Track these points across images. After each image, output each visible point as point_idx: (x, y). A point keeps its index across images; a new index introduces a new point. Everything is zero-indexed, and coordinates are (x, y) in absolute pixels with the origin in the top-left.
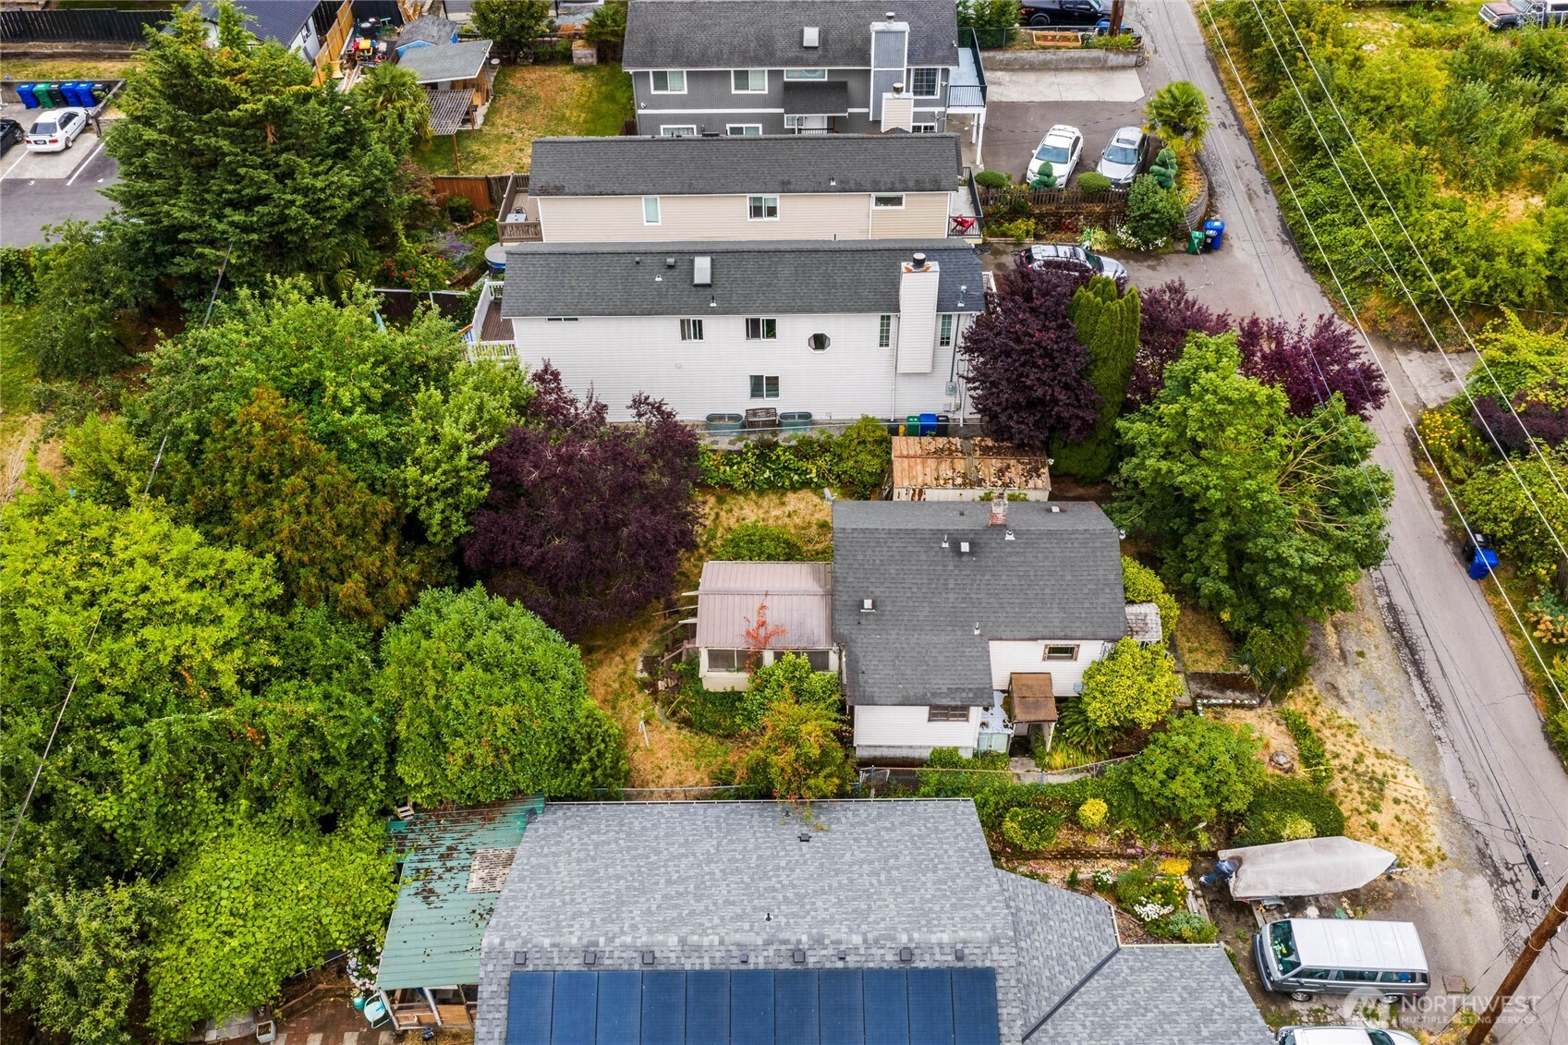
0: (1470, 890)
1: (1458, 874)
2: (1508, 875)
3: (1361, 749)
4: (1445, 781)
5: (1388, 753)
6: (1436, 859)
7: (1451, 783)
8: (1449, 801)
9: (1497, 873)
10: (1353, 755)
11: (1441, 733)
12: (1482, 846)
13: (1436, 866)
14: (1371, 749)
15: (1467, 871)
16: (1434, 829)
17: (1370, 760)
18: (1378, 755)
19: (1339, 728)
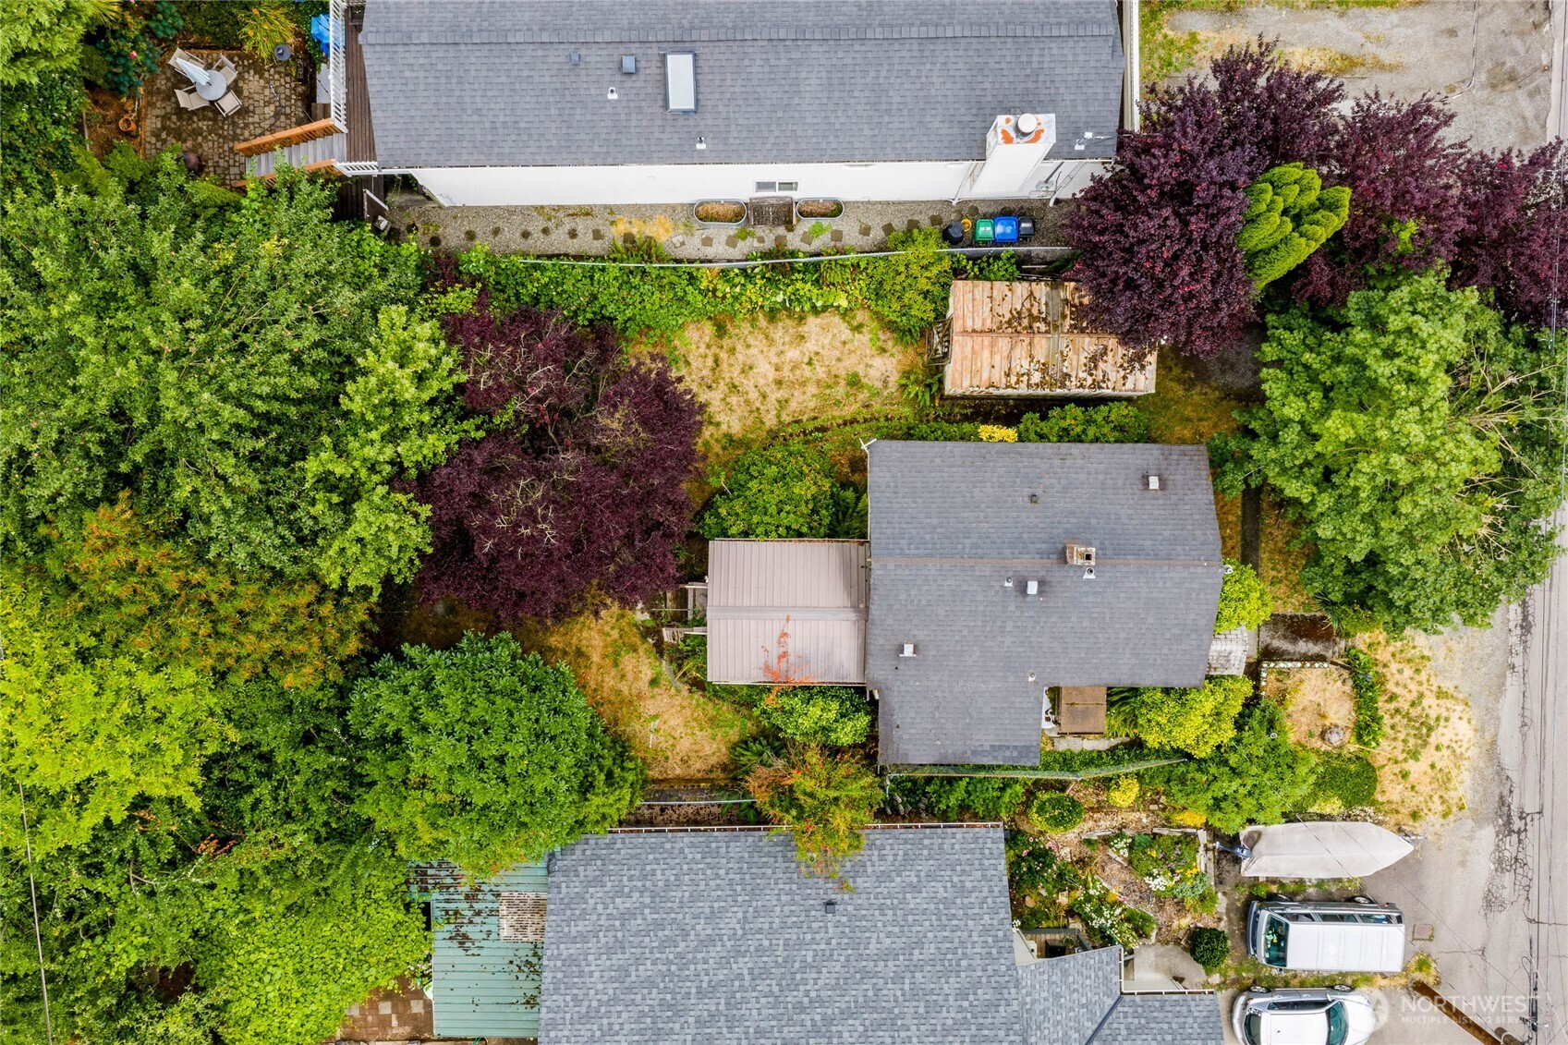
0: (1475, 841)
1: (1470, 824)
2: (1517, 824)
3: (1423, 689)
4: (1498, 718)
5: (1451, 691)
6: (1454, 809)
7: (1504, 721)
8: (1493, 743)
9: (1509, 822)
10: (1411, 697)
11: (1517, 661)
12: (1506, 792)
13: (1451, 817)
14: (1434, 688)
15: (1479, 821)
16: (1466, 776)
17: (1430, 700)
18: (1441, 694)
19: (1409, 661)
